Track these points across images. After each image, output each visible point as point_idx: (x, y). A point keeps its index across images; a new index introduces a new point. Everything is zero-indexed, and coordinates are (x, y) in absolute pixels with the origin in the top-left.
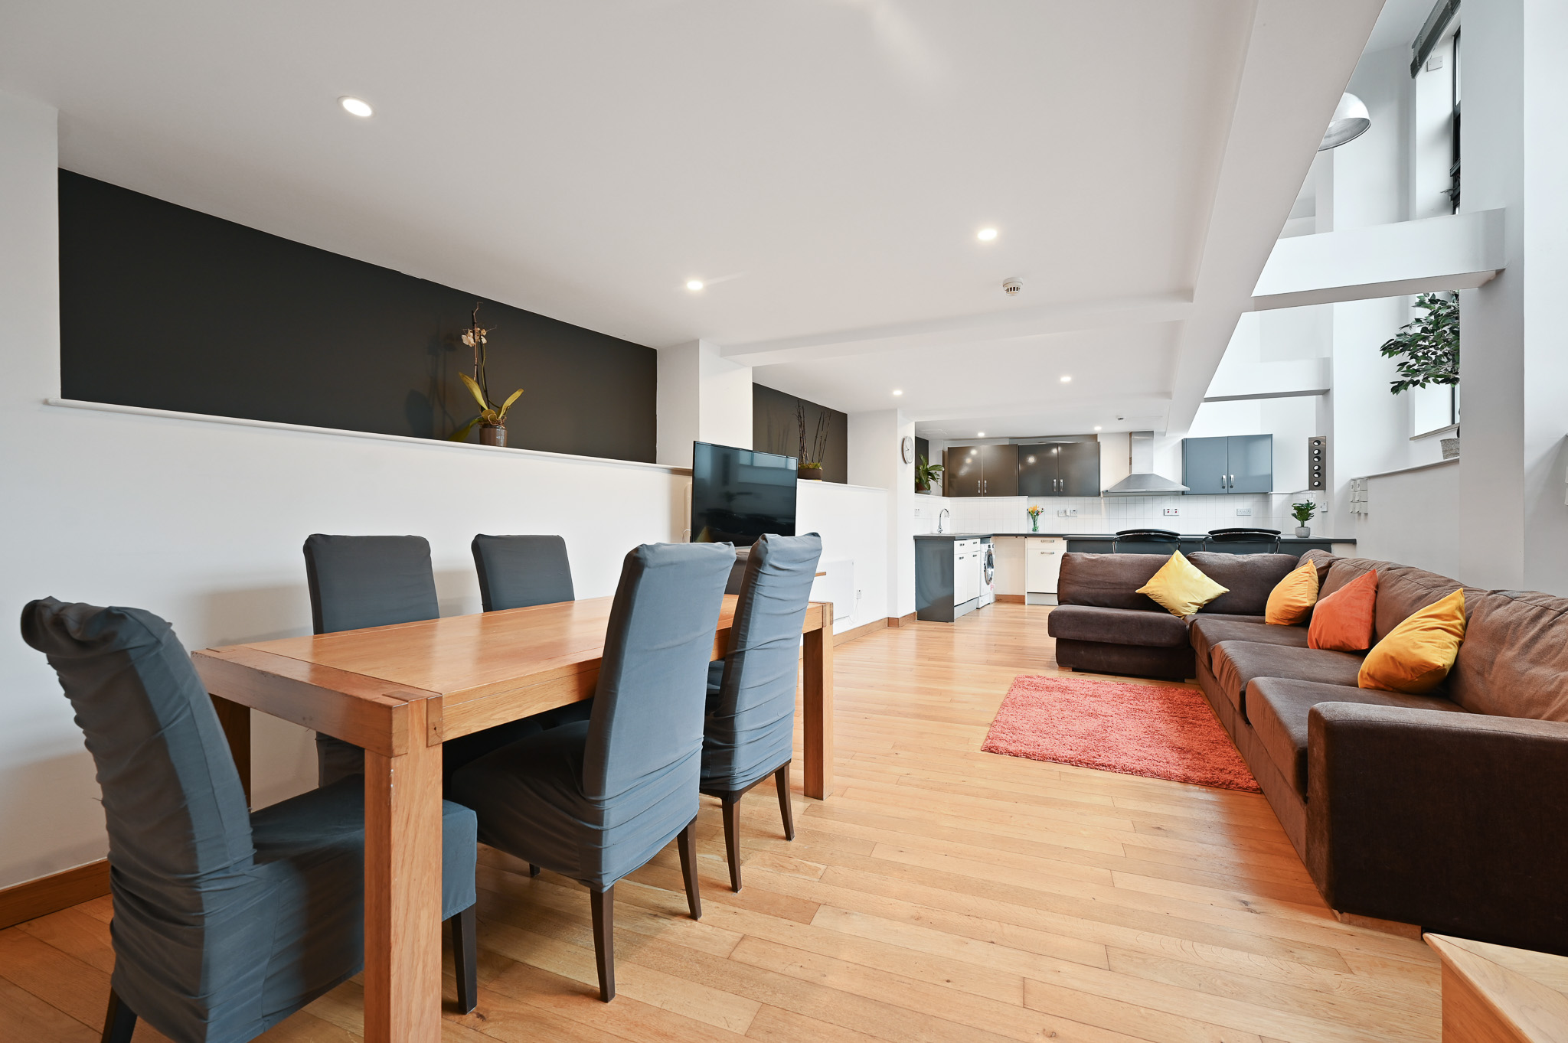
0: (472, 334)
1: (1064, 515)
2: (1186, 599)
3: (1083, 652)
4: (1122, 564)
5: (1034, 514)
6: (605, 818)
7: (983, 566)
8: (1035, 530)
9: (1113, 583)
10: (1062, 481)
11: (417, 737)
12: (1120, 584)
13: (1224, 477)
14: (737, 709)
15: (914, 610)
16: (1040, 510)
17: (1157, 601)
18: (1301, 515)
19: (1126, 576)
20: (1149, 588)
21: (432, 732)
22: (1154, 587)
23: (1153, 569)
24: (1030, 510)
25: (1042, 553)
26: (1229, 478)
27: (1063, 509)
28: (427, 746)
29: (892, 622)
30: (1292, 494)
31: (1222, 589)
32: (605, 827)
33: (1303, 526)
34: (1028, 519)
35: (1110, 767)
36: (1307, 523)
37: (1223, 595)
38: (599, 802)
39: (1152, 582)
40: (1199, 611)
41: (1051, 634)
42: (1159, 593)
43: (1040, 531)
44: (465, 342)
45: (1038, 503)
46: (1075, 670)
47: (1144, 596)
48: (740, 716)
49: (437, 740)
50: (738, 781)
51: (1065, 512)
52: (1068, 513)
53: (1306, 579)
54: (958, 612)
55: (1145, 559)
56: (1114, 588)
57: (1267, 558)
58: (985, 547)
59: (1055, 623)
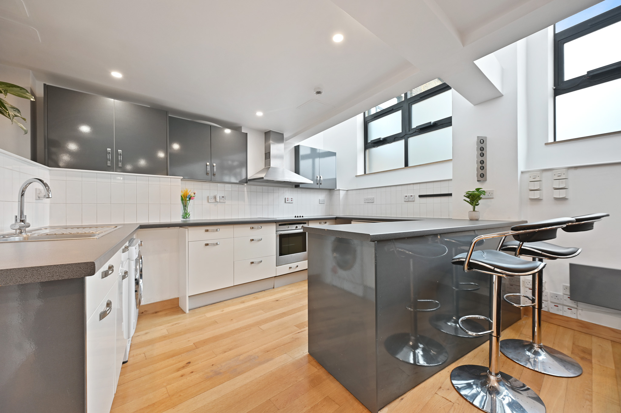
1: (213, 201)
8: (186, 215)
25: (207, 245)
27: (212, 195)
30: (347, 190)
33: (474, 210)
43: (193, 218)
45: (191, 187)
51: (215, 198)
52: (218, 199)
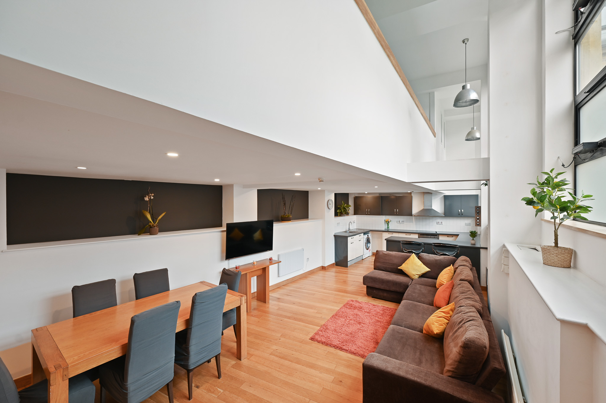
0: (148, 197)
2: (414, 273)
3: (375, 291)
4: (395, 256)
5: (388, 222)
6: (128, 389)
7: (365, 243)
9: (392, 264)
10: (398, 210)
11: (60, 379)
12: (394, 264)
13: (460, 211)
14: (190, 345)
15: (334, 262)
16: (390, 221)
17: (405, 272)
18: (472, 235)
19: (396, 261)
20: (402, 267)
21: (64, 377)
22: (404, 267)
23: (406, 259)
24: (386, 220)
26: (461, 211)
28: (63, 381)
29: (323, 268)
31: (428, 269)
32: (128, 392)
34: (385, 224)
35: (346, 351)
36: (474, 239)
37: (428, 272)
38: (126, 385)
39: (403, 265)
40: (419, 277)
41: (364, 284)
42: (405, 270)
44: (145, 200)
46: (372, 297)
47: (401, 270)
48: (191, 347)
49: (66, 378)
50: (191, 366)
53: (448, 272)
54: (349, 264)
55: (403, 255)
56: (392, 266)
57: (446, 258)
58: (366, 236)
59: (366, 279)
